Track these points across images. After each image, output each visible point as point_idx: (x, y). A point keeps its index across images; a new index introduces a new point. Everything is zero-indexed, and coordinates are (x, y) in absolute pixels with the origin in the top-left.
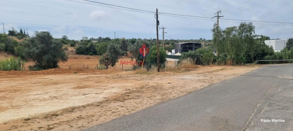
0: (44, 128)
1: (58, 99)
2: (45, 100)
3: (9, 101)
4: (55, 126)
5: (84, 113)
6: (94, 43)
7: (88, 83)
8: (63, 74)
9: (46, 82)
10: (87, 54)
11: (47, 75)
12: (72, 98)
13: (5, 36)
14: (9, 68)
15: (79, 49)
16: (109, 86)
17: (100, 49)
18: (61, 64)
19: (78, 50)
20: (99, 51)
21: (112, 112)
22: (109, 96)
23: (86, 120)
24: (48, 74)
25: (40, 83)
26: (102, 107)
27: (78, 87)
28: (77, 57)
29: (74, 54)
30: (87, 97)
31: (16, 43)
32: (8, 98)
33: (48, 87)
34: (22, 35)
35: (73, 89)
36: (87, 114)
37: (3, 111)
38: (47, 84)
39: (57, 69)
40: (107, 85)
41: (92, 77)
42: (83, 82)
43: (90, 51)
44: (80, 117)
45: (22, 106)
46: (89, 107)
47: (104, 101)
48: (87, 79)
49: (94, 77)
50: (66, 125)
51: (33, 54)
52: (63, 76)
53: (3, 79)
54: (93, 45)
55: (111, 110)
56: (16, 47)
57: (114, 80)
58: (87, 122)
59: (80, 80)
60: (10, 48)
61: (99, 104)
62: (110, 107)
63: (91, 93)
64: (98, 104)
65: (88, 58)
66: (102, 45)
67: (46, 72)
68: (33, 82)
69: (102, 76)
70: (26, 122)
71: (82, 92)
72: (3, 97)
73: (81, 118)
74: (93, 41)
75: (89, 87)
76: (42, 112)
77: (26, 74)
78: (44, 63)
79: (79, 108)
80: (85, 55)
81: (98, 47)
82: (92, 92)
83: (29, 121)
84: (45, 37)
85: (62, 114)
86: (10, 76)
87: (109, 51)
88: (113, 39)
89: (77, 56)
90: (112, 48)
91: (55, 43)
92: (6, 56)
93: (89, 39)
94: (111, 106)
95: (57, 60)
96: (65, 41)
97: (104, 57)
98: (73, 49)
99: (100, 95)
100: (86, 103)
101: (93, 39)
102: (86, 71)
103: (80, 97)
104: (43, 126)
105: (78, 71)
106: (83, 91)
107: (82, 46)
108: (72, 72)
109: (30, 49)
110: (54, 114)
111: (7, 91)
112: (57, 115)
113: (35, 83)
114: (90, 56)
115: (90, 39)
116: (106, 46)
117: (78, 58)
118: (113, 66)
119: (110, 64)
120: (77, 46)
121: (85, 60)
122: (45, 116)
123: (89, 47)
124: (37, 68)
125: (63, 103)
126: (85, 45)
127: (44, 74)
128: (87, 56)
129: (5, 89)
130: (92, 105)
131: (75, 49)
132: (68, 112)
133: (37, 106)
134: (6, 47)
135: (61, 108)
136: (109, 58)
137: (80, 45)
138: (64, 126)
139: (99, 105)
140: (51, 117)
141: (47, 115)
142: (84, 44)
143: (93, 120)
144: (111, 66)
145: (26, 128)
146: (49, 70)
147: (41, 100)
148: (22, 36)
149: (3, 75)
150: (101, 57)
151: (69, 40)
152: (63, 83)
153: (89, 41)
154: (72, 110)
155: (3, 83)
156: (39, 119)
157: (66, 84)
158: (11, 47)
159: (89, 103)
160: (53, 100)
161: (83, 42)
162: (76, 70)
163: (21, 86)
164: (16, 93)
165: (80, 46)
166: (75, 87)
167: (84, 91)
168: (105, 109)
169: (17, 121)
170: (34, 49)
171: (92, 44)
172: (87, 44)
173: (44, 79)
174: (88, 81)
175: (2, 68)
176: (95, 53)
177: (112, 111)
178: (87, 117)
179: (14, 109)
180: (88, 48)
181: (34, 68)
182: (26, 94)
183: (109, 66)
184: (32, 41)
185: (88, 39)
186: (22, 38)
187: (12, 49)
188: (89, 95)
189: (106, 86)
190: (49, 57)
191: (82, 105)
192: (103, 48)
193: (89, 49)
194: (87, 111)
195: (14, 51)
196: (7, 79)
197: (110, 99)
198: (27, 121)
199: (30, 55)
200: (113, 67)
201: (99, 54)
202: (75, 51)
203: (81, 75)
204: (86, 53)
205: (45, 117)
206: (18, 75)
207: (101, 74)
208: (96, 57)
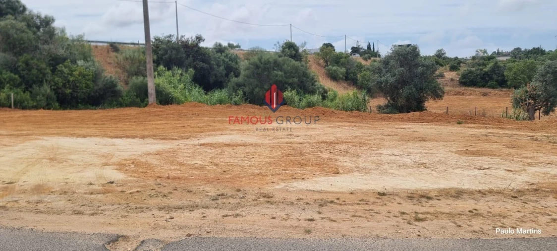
0: (408, 216)
1: (428, 168)
2: (405, 166)
3: (353, 159)
4: (427, 216)
5: (482, 206)
6: (503, 61)
7: (487, 146)
8: (436, 123)
9: (406, 136)
10: (484, 86)
11: (406, 123)
12: (455, 171)
13: (347, 56)
14: (350, 107)
15: (467, 75)
16: (542, 160)
17: (515, 74)
18: (431, 105)
19: (464, 76)
20: (511, 79)
21: (552, 219)
22: (540, 181)
23: (488, 221)
24: (409, 120)
25: (397, 135)
26: (523, 202)
27: (467, 152)
28: (460, 92)
29: (454, 86)
30: (486, 174)
31: (360, 67)
32: (351, 154)
33: (410, 144)
34: (369, 53)
35: (455, 153)
36: (490, 210)
37: (347, 173)
38: (408, 139)
39: (425, 114)
40: (535, 154)
41: (496, 135)
42: (476, 142)
43: (491, 79)
44: (474, 211)
45: (371, 170)
46: (493, 197)
47: (528, 189)
48: (486, 138)
49: (501, 134)
50: (447, 221)
51: (386, 85)
52: (435, 127)
53: (344, 124)
54: (498, 67)
55: (550, 213)
56: (360, 73)
57: (552, 147)
58: (492, 225)
59: (470, 138)
60: (352, 75)
61: (517, 195)
62: (546, 206)
63: (497, 169)
64: (513, 194)
65: (485, 95)
66: (523, 64)
67: (406, 118)
68: (386, 133)
69: (522, 133)
70: (380, 199)
71: (476, 162)
72: (344, 152)
73: (477, 215)
74: (499, 56)
75: (491, 155)
76: (402, 187)
77: (373, 118)
78: (401, 102)
79: (471, 193)
80: (480, 87)
81: (510, 69)
82: (499, 166)
83: (385, 197)
84: (408, 54)
85: (438, 198)
86: (352, 119)
87: (542, 79)
88: (551, 51)
89: (462, 89)
90: (548, 72)
91: (423, 66)
92: (346, 88)
93: (490, 54)
94: (548, 204)
95: (423, 96)
96: (440, 60)
97: (527, 92)
98: (454, 75)
99: (516, 176)
100: (486, 187)
101: (499, 54)
102: (482, 120)
103: (471, 171)
104: (407, 212)
105: (465, 119)
106: (476, 160)
107: (474, 69)
108: (453, 121)
109: (381, 77)
110: (424, 194)
111: (349, 142)
112: (429, 198)
113: (389, 135)
114: (490, 90)
115: (492, 54)
116: (532, 69)
117: (463, 94)
118: (546, 113)
119: (539, 109)
120: (463, 69)
121: (477, 97)
122: (409, 195)
123: (490, 71)
124: (389, 110)
125: (438, 177)
126: (481, 67)
127: (402, 120)
128: (483, 90)
129: (347, 139)
130: (499, 193)
131: (459, 75)
132: (449, 196)
133: (394, 175)
134: (347, 73)
135: (436, 186)
136: (539, 95)
137: (469, 66)
138: (443, 221)
139: (516, 197)
140: (420, 199)
141: (413, 194)
142: (480, 65)
143: (504, 226)
144: (541, 114)
145: (381, 207)
146: (411, 114)
147: (400, 166)
148: (369, 55)
149: (343, 118)
150: (519, 93)
151: (448, 58)
152: (436, 141)
153: (490, 58)
154: (458, 194)
155: (344, 131)
156: (400, 197)
157: (441, 143)
158: (354, 73)
159: (492, 187)
160: (420, 170)
161: (477, 61)
162: (460, 116)
163: (369, 138)
164: (361, 148)
165: (469, 69)
166: (461, 151)
167: (480, 162)
168: (531, 208)
169: (366, 193)
170: (387, 76)
171: (496, 63)
172: (485, 65)
173: (402, 130)
174: (488, 141)
175: (341, 107)
176: (502, 83)
177: (550, 217)
178: (490, 215)
179: (360, 173)
180: (486, 74)
181: (384, 109)
182: (376, 152)
183: (537, 113)
184: (386, 62)
185: (487, 53)
186: (370, 58)
187: (355, 77)
188: (493, 172)
189: (534, 157)
190: (411, 91)
191: (477, 189)
192: (523, 72)
193: (488, 75)
194: (490, 204)
195: (357, 80)
196: (348, 124)
197: (544, 189)
198: (382, 197)
199: (380, 87)
200: (548, 117)
201: (511, 85)
202: (458, 79)
203: (471, 128)
204: (480, 84)
205: (409, 197)
206: (363, 119)
207: (518, 129)
208: (505, 91)
